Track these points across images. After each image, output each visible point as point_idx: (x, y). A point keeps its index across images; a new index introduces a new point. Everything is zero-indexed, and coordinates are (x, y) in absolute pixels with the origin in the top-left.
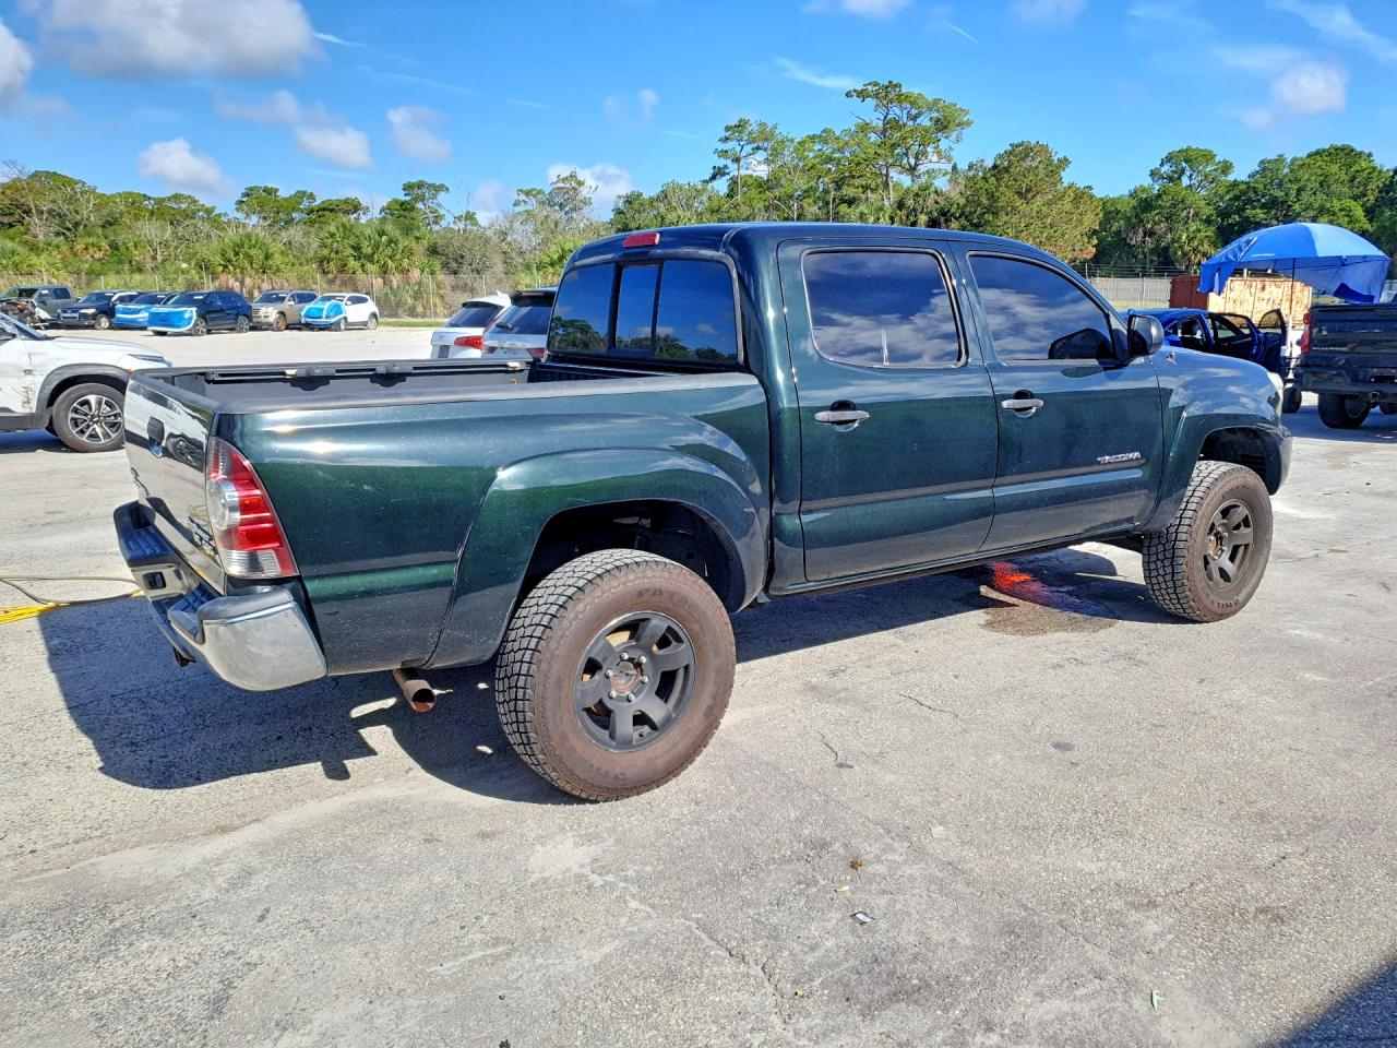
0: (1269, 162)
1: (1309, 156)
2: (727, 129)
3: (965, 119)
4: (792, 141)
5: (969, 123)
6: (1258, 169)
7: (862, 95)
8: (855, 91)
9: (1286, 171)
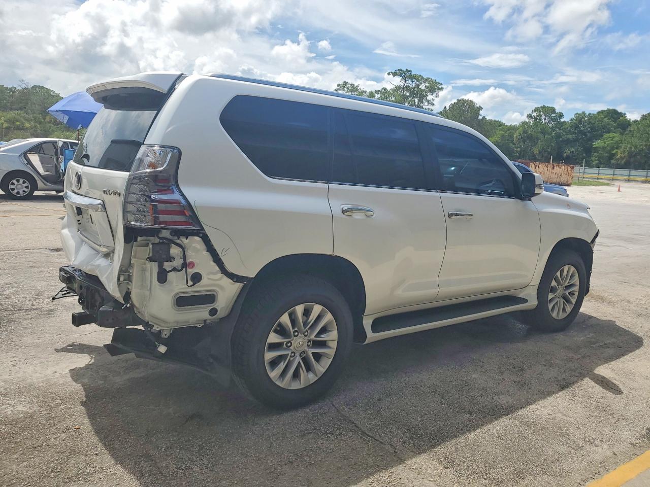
0: (579, 114)
1: (599, 113)
2: (339, 85)
3: (440, 87)
4: (365, 92)
5: (442, 89)
6: (574, 117)
7: (395, 74)
8: (391, 72)
9: (586, 119)
